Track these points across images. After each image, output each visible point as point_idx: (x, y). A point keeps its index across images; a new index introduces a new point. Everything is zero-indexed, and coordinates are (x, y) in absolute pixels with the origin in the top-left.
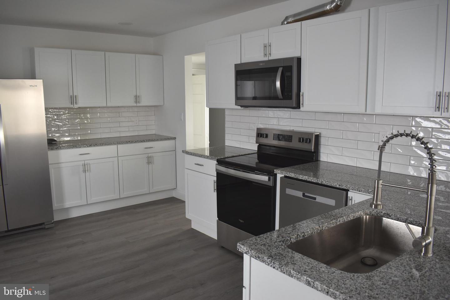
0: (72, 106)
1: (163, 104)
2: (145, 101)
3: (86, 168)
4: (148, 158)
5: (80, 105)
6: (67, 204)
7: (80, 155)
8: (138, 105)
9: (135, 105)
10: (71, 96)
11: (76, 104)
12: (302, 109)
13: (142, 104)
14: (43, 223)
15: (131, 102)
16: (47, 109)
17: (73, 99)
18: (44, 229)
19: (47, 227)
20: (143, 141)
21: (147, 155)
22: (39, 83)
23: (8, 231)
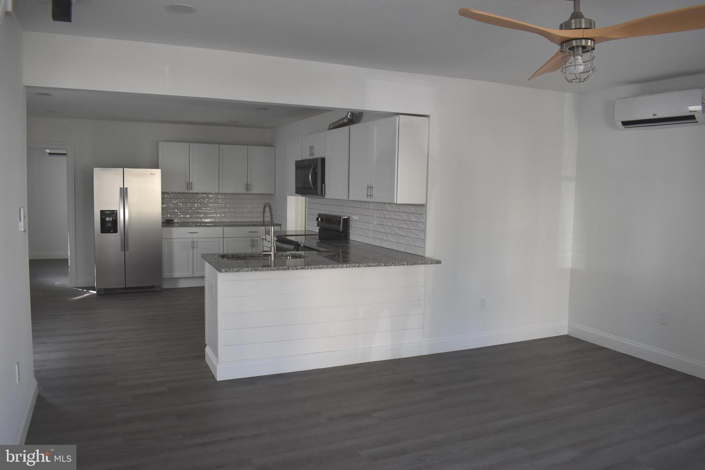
0: (188, 191)
1: (274, 192)
2: (255, 190)
3: (193, 245)
4: (253, 241)
5: (194, 191)
6: (176, 274)
7: (190, 233)
8: (249, 192)
9: (246, 192)
10: (187, 182)
11: (191, 190)
12: (325, 197)
13: (254, 192)
14: (153, 287)
15: (242, 190)
16: (163, 193)
17: (189, 185)
18: (154, 291)
19: (156, 290)
20: (248, 226)
21: (251, 238)
22: (158, 172)
23: (126, 288)
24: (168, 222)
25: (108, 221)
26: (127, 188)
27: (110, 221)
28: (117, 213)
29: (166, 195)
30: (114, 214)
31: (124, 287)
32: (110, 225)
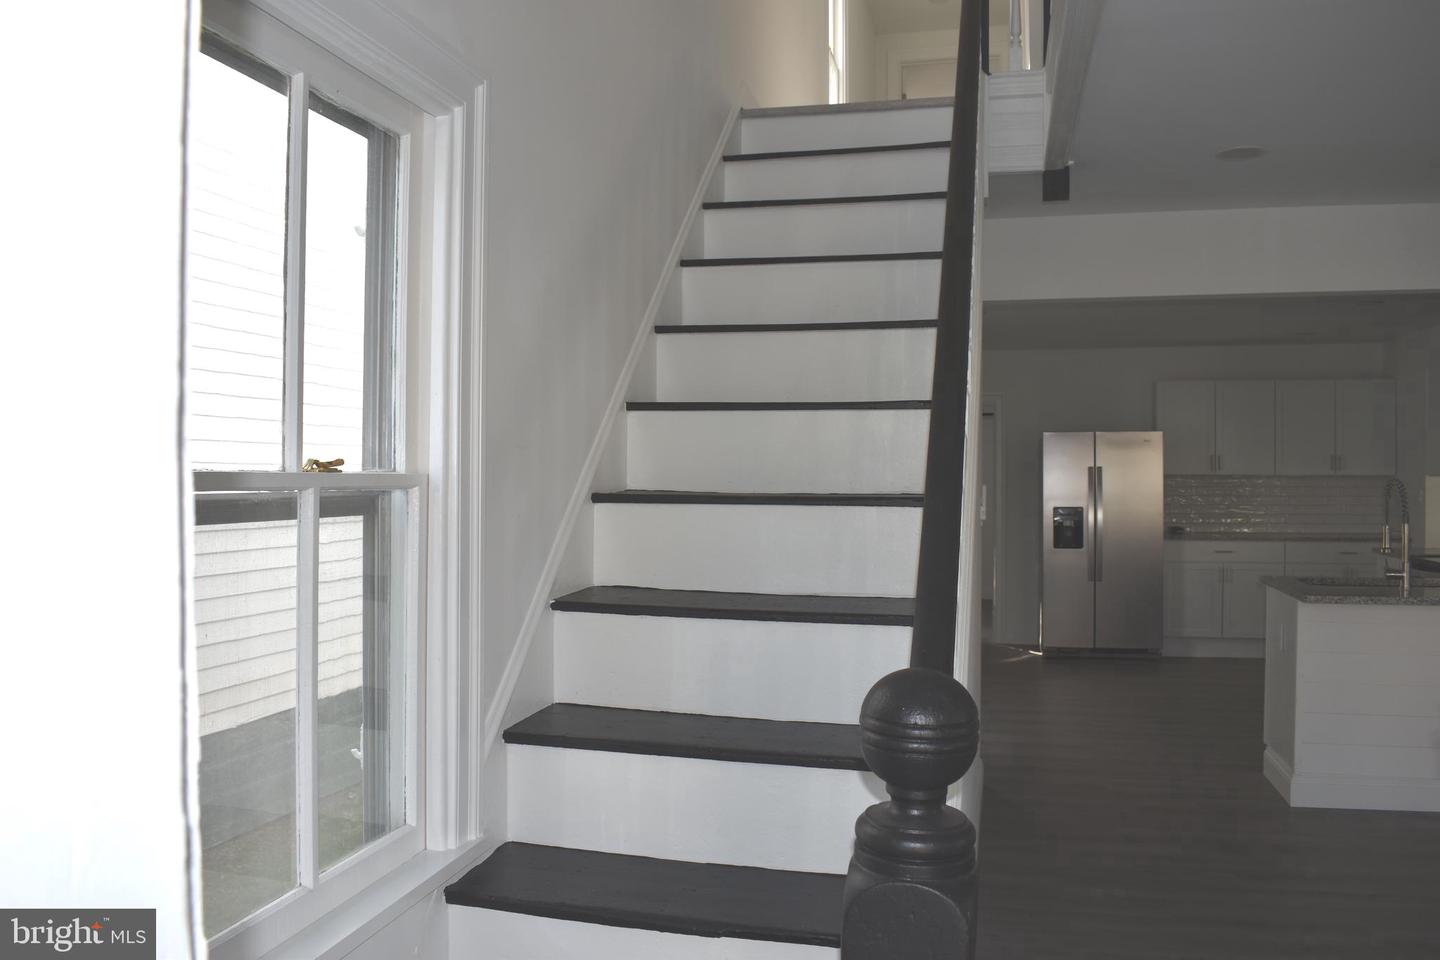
0: (1213, 473)
1: (1394, 473)
2: (1352, 469)
3: (1224, 576)
4: (1347, 571)
5: (1225, 472)
6: (1189, 631)
7: (1218, 551)
8: (1338, 473)
9: (1333, 473)
10: (1212, 456)
11: (1219, 470)
13: (1349, 472)
14: (1146, 651)
15: (1323, 469)
17: (1215, 461)
18: (1147, 660)
19: (1150, 657)
20: (1338, 540)
21: (1345, 566)
22: (1157, 437)
23: (1094, 650)
24: (1173, 532)
25: (1067, 527)
26: (1100, 468)
27: (1070, 527)
28: (1082, 512)
29: (1172, 481)
30: (1076, 514)
31: (1092, 646)
32: (1069, 534)
